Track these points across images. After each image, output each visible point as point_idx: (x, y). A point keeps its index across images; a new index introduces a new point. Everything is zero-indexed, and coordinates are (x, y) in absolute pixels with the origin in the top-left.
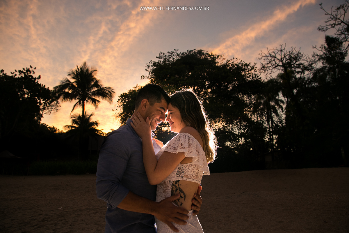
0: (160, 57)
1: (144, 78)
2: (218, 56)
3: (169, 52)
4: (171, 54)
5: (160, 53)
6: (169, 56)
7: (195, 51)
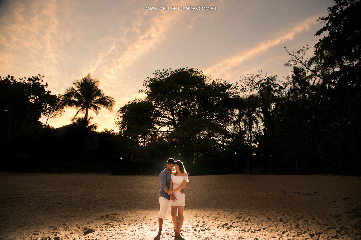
0: (156, 73)
1: (141, 92)
2: (206, 77)
3: (164, 70)
4: (166, 71)
5: (156, 70)
6: (164, 73)
7: (187, 69)
